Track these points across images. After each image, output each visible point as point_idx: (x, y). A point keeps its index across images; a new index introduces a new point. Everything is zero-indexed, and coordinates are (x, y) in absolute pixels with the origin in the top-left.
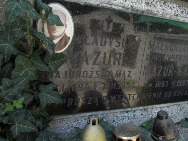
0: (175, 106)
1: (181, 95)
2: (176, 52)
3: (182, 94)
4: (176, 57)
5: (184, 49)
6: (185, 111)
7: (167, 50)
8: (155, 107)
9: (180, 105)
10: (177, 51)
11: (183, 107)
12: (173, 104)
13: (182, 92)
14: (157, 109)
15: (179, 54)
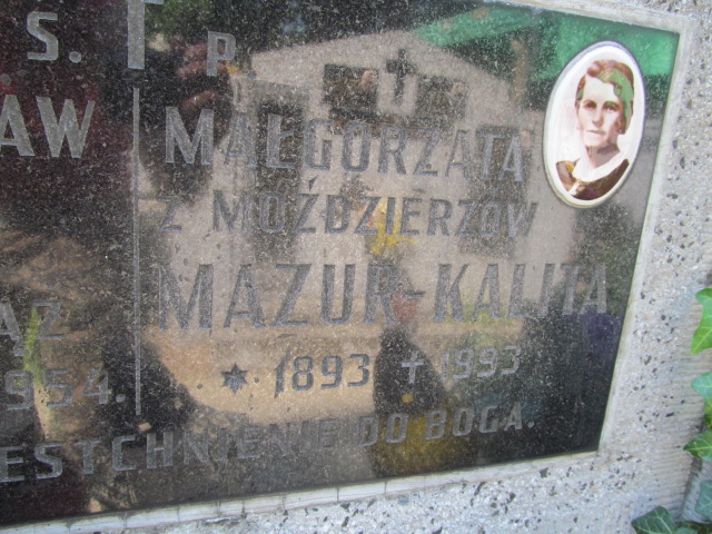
0: (456, 490)
1: (482, 430)
2: (401, 178)
3: (488, 427)
4: (405, 207)
5: (458, 158)
6: (530, 514)
7: (326, 166)
8: (306, 503)
9: (482, 483)
10: (401, 169)
11: (512, 496)
12: (435, 480)
13: (485, 414)
14: (322, 512)
15: (421, 191)
